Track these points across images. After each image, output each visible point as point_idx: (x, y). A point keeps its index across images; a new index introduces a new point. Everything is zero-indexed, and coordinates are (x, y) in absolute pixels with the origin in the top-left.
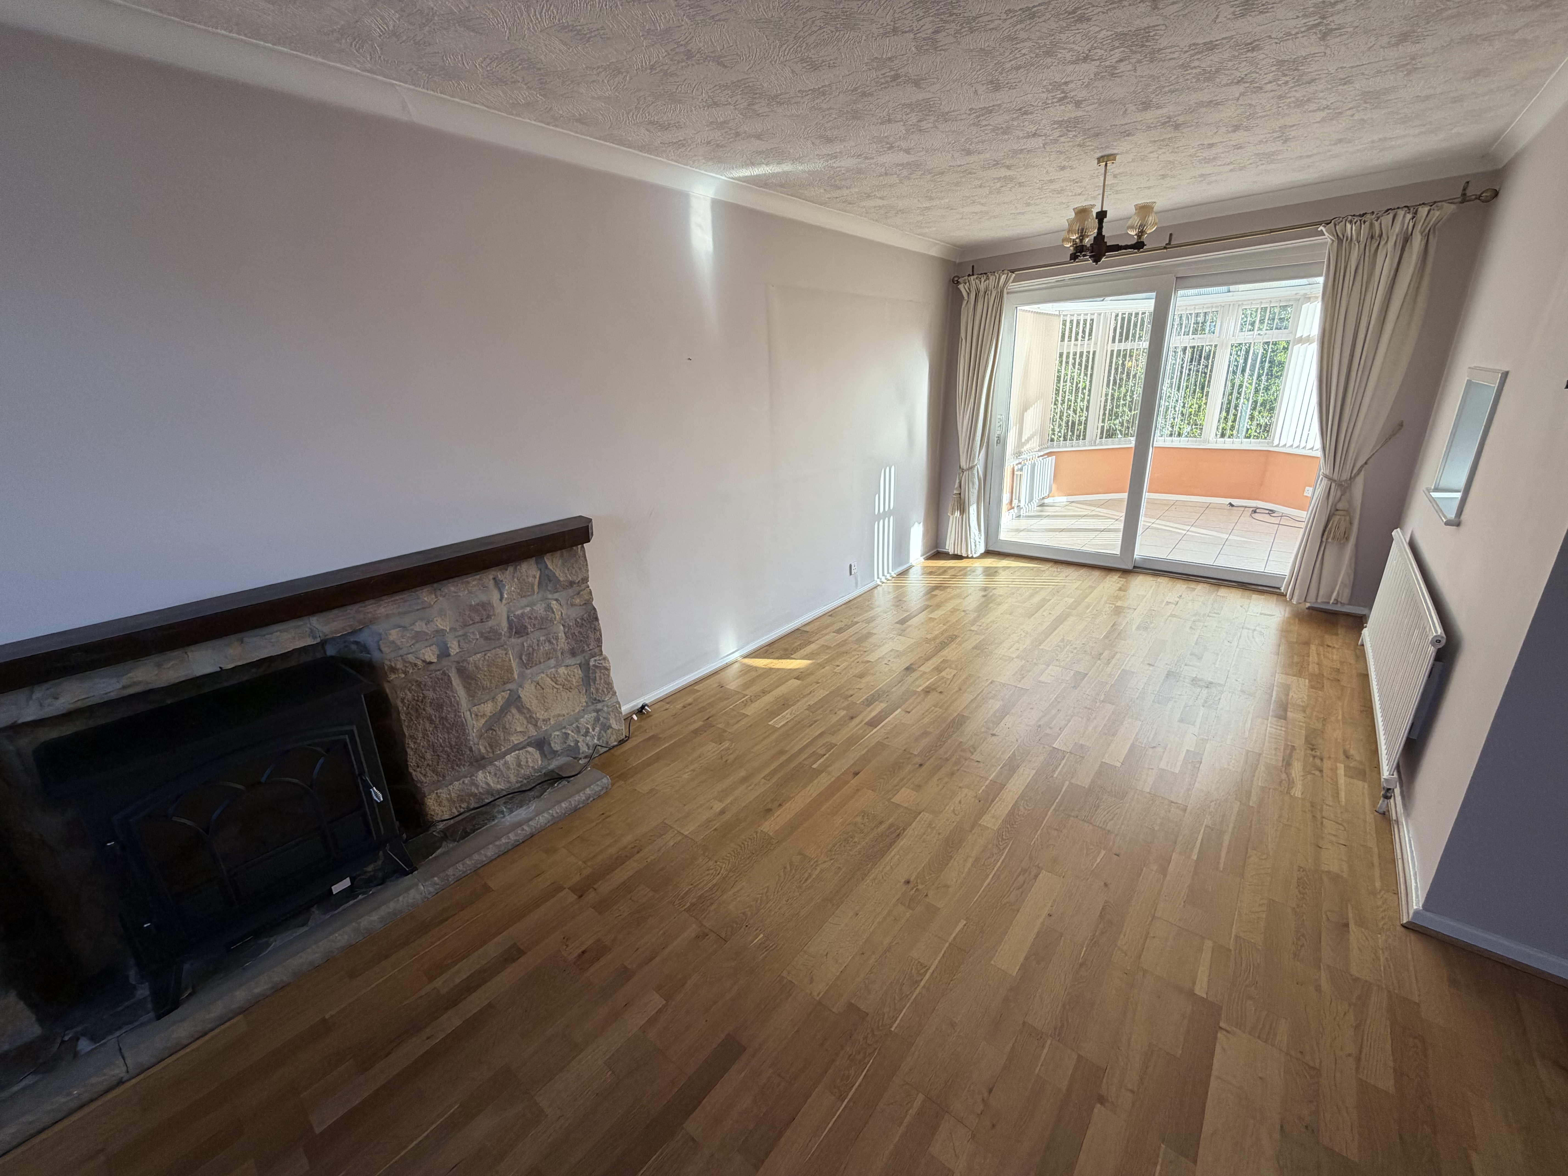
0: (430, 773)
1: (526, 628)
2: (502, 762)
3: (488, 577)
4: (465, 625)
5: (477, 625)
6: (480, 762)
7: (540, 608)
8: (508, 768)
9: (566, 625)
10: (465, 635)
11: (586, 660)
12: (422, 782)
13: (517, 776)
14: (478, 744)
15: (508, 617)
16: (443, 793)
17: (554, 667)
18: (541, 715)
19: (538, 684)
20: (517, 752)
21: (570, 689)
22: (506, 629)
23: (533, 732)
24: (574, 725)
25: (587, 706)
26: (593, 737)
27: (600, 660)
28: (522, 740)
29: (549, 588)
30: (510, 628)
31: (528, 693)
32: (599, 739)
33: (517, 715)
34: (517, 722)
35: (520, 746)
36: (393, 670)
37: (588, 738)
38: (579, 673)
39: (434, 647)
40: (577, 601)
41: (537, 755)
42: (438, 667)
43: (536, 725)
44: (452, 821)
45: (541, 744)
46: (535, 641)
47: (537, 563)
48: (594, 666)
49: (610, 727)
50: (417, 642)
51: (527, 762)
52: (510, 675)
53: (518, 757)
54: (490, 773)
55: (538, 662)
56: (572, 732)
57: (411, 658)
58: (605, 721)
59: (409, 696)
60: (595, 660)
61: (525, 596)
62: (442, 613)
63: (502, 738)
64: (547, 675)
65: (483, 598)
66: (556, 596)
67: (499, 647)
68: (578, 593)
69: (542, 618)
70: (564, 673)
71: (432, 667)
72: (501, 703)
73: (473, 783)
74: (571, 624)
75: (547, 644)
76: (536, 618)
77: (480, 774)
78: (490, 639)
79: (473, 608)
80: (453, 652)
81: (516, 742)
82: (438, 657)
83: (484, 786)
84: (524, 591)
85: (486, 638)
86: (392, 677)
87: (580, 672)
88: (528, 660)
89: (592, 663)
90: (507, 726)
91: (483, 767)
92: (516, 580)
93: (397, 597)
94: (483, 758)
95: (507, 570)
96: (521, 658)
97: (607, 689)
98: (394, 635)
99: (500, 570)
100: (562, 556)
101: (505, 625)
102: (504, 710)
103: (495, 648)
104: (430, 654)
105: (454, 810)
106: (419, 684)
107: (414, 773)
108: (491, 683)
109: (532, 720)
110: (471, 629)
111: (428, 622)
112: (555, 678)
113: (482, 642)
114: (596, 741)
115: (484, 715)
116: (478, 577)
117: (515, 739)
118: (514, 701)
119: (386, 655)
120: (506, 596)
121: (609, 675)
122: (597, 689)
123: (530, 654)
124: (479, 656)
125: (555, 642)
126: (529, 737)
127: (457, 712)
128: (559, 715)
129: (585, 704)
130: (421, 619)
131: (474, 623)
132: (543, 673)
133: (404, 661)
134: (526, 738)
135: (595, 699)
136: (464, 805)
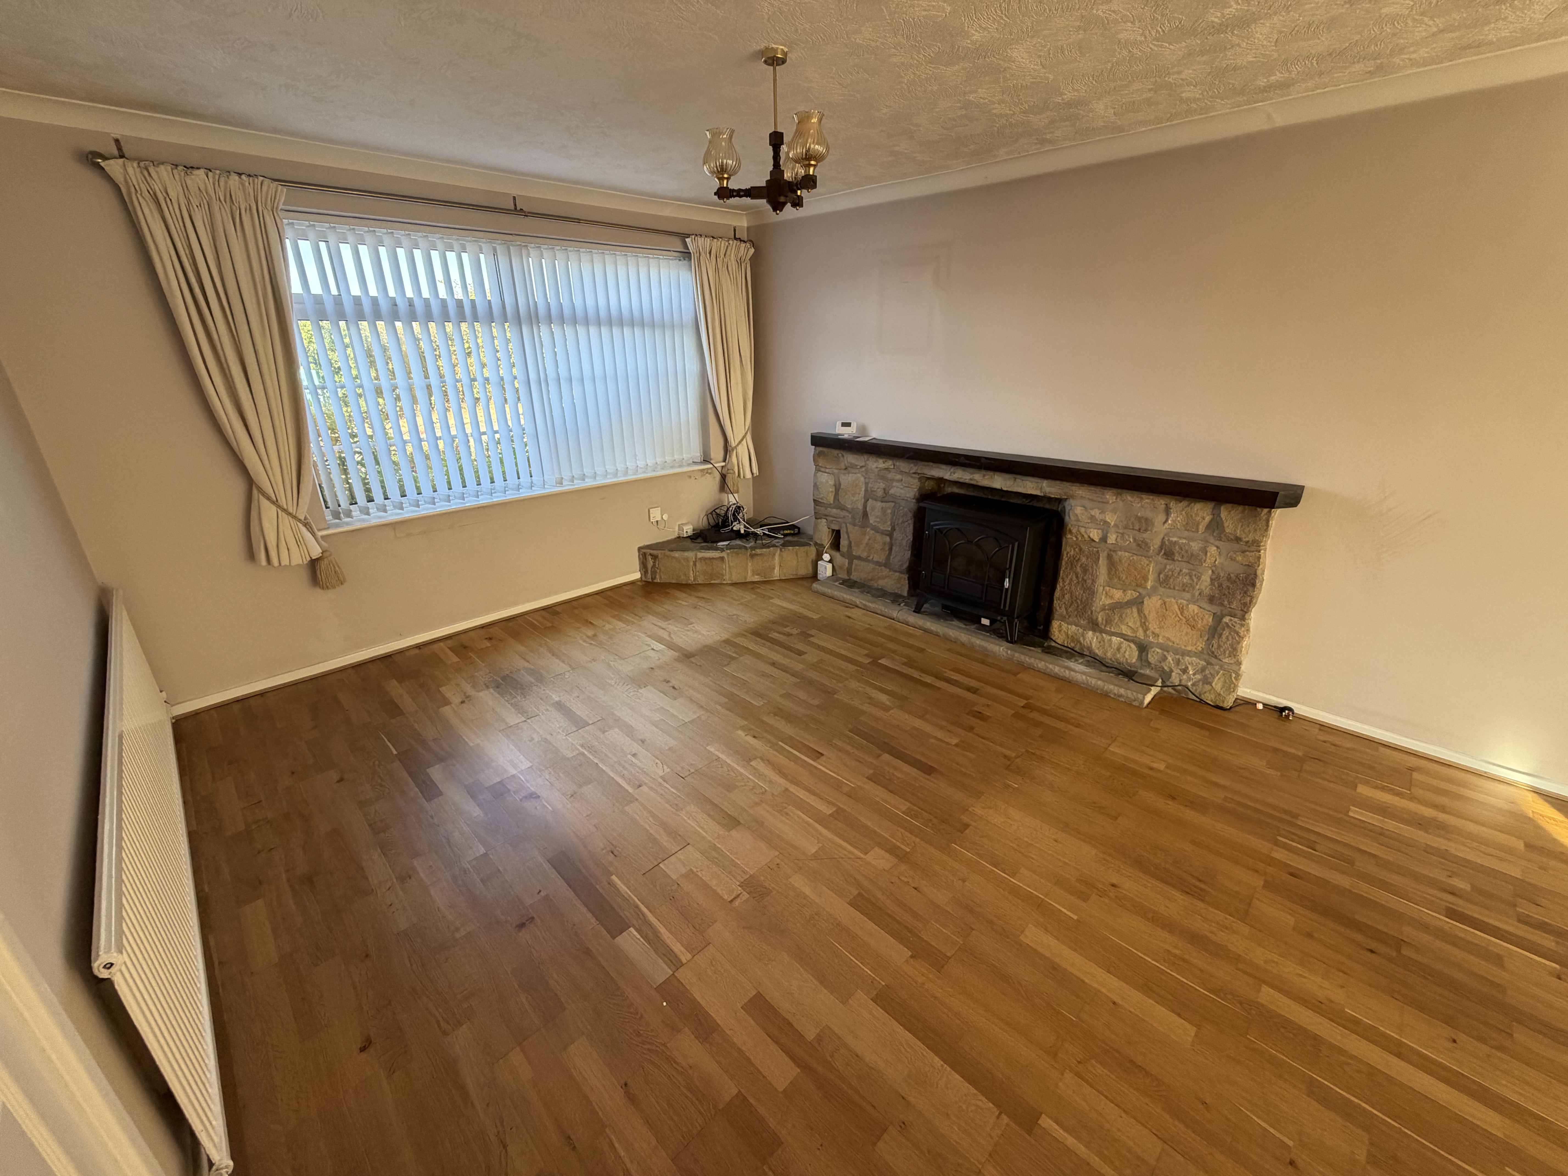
0: (1063, 609)
1: (1173, 554)
2: (1109, 638)
3: (1160, 502)
4: (1126, 528)
5: (1135, 532)
6: (1094, 626)
7: (1195, 546)
8: (1110, 646)
9: (1216, 572)
10: (1123, 534)
11: (1221, 614)
12: (1056, 610)
13: (1114, 655)
14: (1099, 613)
15: (1164, 538)
16: (1064, 626)
17: (1188, 601)
18: (1153, 626)
19: (1165, 603)
20: (1122, 640)
21: (1193, 627)
22: (1156, 547)
23: (1140, 634)
24: (1177, 657)
25: (1202, 652)
26: (1189, 679)
27: (1236, 623)
28: (1129, 634)
29: (1215, 534)
30: (1161, 547)
31: (1152, 604)
32: (1193, 685)
33: (1136, 614)
34: (1132, 619)
35: (1127, 638)
36: (1070, 532)
37: (1185, 677)
38: (1209, 620)
39: (1100, 531)
40: (1239, 558)
41: (1136, 654)
42: (1097, 546)
43: (1145, 631)
44: (1059, 647)
45: (1143, 649)
46: (1178, 569)
47: (1213, 509)
48: (1226, 623)
49: (1210, 684)
50: (1091, 522)
51: (1125, 652)
52: (1143, 582)
53: (1121, 643)
54: (1097, 638)
55: (1172, 587)
56: (1173, 660)
57: (1083, 530)
58: (1209, 676)
59: (1072, 553)
60: (1231, 620)
61: (1188, 530)
62: (1114, 511)
63: (1116, 621)
64: (1177, 602)
65: (1149, 514)
66: (1217, 543)
67: (1145, 557)
68: (1243, 552)
69: (1192, 555)
70: (1194, 611)
71: (1093, 544)
72: (1128, 598)
73: (1083, 635)
74: (1222, 575)
75: (1187, 577)
76: (1187, 552)
77: (1090, 633)
78: (1141, 547)
79: (1139, 519)
80: (1109, 541)
81: (1124, 632)
82: (1100, 539)
83: (1088, 642)
84: (1190, 525)
85: (1138, 545)
86: (1069, 536)
87: (1211, 619)
88: (1164, 581)
89: (1226, 619)
90: (1124, 616)
91: (1094, 630)
92: (1184, 513)
93: (1093, 488)
94: (1097, 625)
95: (1181, 502)
96: (1159, 576)
97: (1230, 652)
98: (1078, 510)
99: (1176, 500)
100: (1243, 512)
101: (1157, 542)
102: (1130, 604)
103: (1142, 556)
104: (1095, 535)
105: (1066, 642)
106: (1081, 549)
107: (1055, 602)
108: (1127, 578)
109: (1144, 626)
110: (1129, 532)
111: (1102, 512)
112: (1182, 608)
113: (1134, 546)
114: (1189, 684)
115: (1111, 597)
116: (1151, 497)
117: (1124, 630)
118: (1138, 603)
119: (1070, 520)
120: (1170, 522)
121: (1239, 643)
122: (1219, 646)
123: (1168, 576)
124: (1127, 554)
125: (1195, 580)
126: (1136, 637)
127: (1094, 581)
128: (1168, 639)
129: (1200, 649)
130: (1099, 509)
131: (1133, 529)
132: (1175, 599)
133: (1078, 531)
134: (1134, 635)
135: (1213, 653)
136: (1073, 645)
